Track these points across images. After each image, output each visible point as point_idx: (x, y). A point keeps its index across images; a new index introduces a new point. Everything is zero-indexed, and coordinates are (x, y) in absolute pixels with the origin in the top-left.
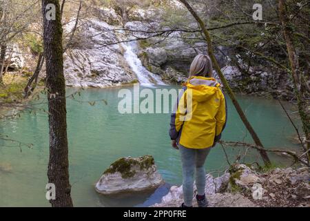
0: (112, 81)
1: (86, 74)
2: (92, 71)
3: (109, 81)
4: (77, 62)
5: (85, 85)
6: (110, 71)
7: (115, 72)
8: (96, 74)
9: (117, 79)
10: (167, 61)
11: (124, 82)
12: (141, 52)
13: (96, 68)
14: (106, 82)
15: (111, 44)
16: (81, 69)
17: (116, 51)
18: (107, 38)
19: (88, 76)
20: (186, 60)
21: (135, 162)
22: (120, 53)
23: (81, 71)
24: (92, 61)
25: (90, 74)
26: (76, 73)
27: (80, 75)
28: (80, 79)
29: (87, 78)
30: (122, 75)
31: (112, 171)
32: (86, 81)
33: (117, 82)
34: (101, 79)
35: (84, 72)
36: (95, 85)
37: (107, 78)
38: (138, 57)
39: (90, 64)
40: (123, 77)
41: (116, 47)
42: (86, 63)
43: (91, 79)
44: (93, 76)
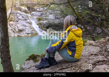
0: (27, 34)
1: (16, 31)
2: (19, 30)
3: (26, 33)
4: (12, 27)
5: (16, 35)
6: (26, 30)
7: (28, 30)
8: (20, 31)
9: (29, 33)
10: (49, 26)
11: (32, 34)
12: (38, 23)
13: (20, 29)
14: (24, 34)
15: (26, 20)
16: (14, 29)
17: (28, 23)
18: (24, 18)
19: (17, 32)
20: (56, 25)
21: (39, 56)
22: (30, 23)
23: (14, 30)
24: (18, 26)
25: (18, 31)
26: (12, 31)
27: (14, 32)
28: (13, 33)
29: (16, 33)
30: (31, 31)
31: (29, 59)
32: (16, 34)
33: (29, 34)
34: (23, 33)
35: (15, 30)
36: (20, 35)
37: (25, 32)
38: (37, 25)
39: (18, 27)
40: (31, 32)
41: (28, 21)
42: (16, 27)
43: (18, 33)
44: (19, 32)
